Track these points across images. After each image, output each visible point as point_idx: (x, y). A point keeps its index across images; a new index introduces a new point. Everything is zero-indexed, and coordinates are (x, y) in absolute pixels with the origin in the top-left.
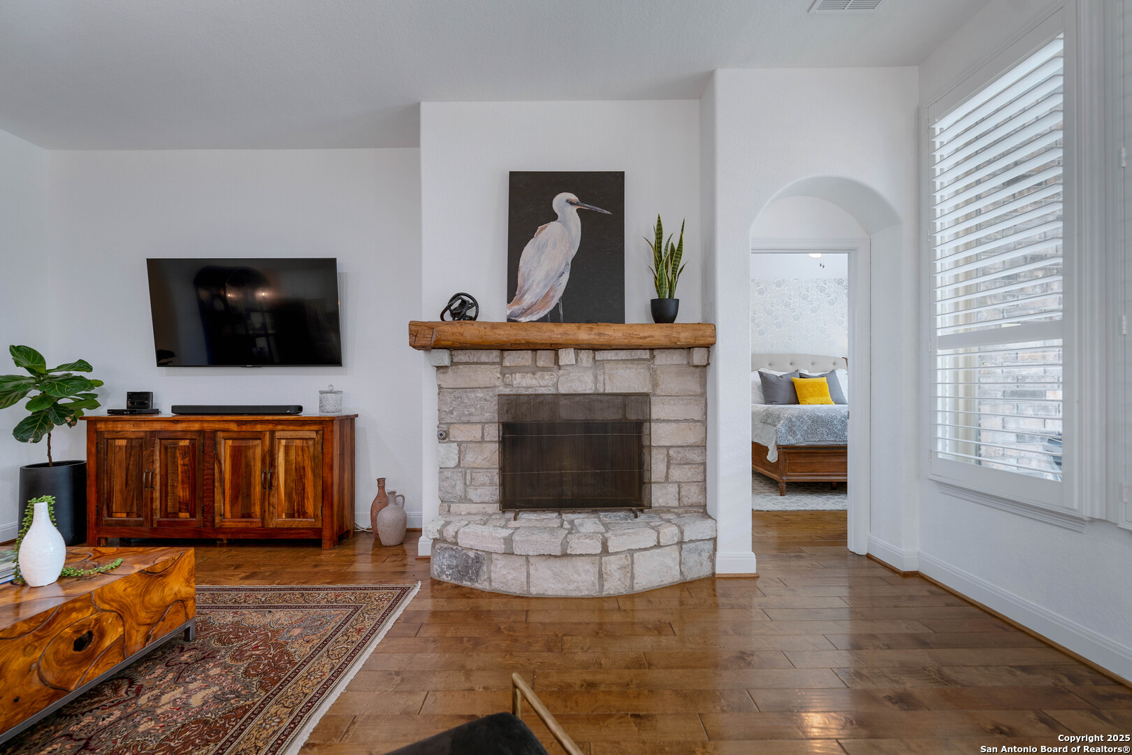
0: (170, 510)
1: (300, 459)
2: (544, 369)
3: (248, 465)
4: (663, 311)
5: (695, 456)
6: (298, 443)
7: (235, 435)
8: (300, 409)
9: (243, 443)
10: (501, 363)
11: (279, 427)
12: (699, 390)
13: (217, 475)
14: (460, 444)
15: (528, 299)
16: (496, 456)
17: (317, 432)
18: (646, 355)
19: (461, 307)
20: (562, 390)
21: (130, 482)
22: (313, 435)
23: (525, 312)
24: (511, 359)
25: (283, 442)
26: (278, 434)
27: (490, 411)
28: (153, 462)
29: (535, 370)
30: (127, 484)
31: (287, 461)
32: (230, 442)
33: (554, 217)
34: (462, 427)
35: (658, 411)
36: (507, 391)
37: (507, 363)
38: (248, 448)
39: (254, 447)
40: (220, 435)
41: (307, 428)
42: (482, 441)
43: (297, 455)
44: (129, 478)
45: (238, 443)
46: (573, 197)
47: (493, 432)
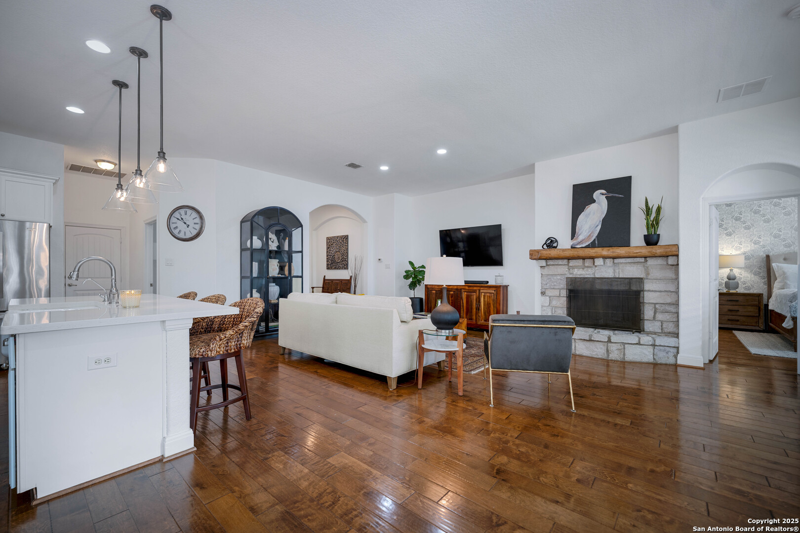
1: (489, 300)
2: (588, 267)
3: (471, 301)
4: (651, 240)
5: (672, 309)
6: (488, 294)
7: (467, 291)
8: (488, 282)
9: (470, 294)
10: (568, 265)
11: (482, 288)
12: (674, 277)
13: (462, 304)
14: (550, 297)
15: (581, 238)
16: (565, 303)
18: (643, 260)
19: (551, 243)
20: (597, 276)
22: (493, 292)
23: (579, 243)
24: (572, 263)
25: (483, 294)
26: (481, 291)
27: (563, 284)
29: (584, 267)
31: (484, 301)
32: (466, 293)
33: (594, 201)
34: (551, 290)
35: (647, 286)
36: (571, 276)
37: (571, 264)
38: (471, 295)
39: (473, 295)
40: (463, 290)
41: (491, 289)
42: (560, 296)
43: (488, 299)
45: (468, 294)
46: (604, 191)
47: (564, 293)
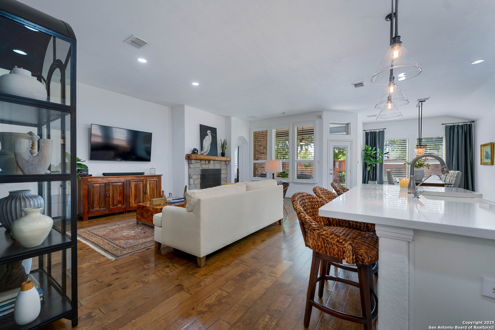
0: (115, 204)
1: (153, 186)
2: (207, 164)
3: (139, 188)
4: (223, 155)
5: (226, 180)
6: (153, 182)
7: (136, 181)
8: (144, 173)
9: (138, 183)
10: (201, 163)
11: (148, 178)
12: (226, 168)
13: (130, 192)
14: (194, 179)
15: (205, 150)
16: (200, 181)
17: (157, 178)
18: (220, 162)
19: (194, 151)
20: (209, 168)
21: (101, 197)
22: (157, 179)
23: (204, 153)
25: (149, 182)
26: (148, 180)
27: (199, 172)
28: (110, 190)
29: (206, 164)
30: (100, 198)
31: (150, 187)
32: (134, 183)
33: (207, 135)
34: (195, 176)
35: (222, 172)
36: (202, 168)
37: (202, 163)
38: (139, 184)
39: (141, 184)
40: (131, 181)
41: (154, 178)
42: (198, 178)
44: (100, 196)
45: (136, 183)
46: (210, 132)
47: (199, 177)
